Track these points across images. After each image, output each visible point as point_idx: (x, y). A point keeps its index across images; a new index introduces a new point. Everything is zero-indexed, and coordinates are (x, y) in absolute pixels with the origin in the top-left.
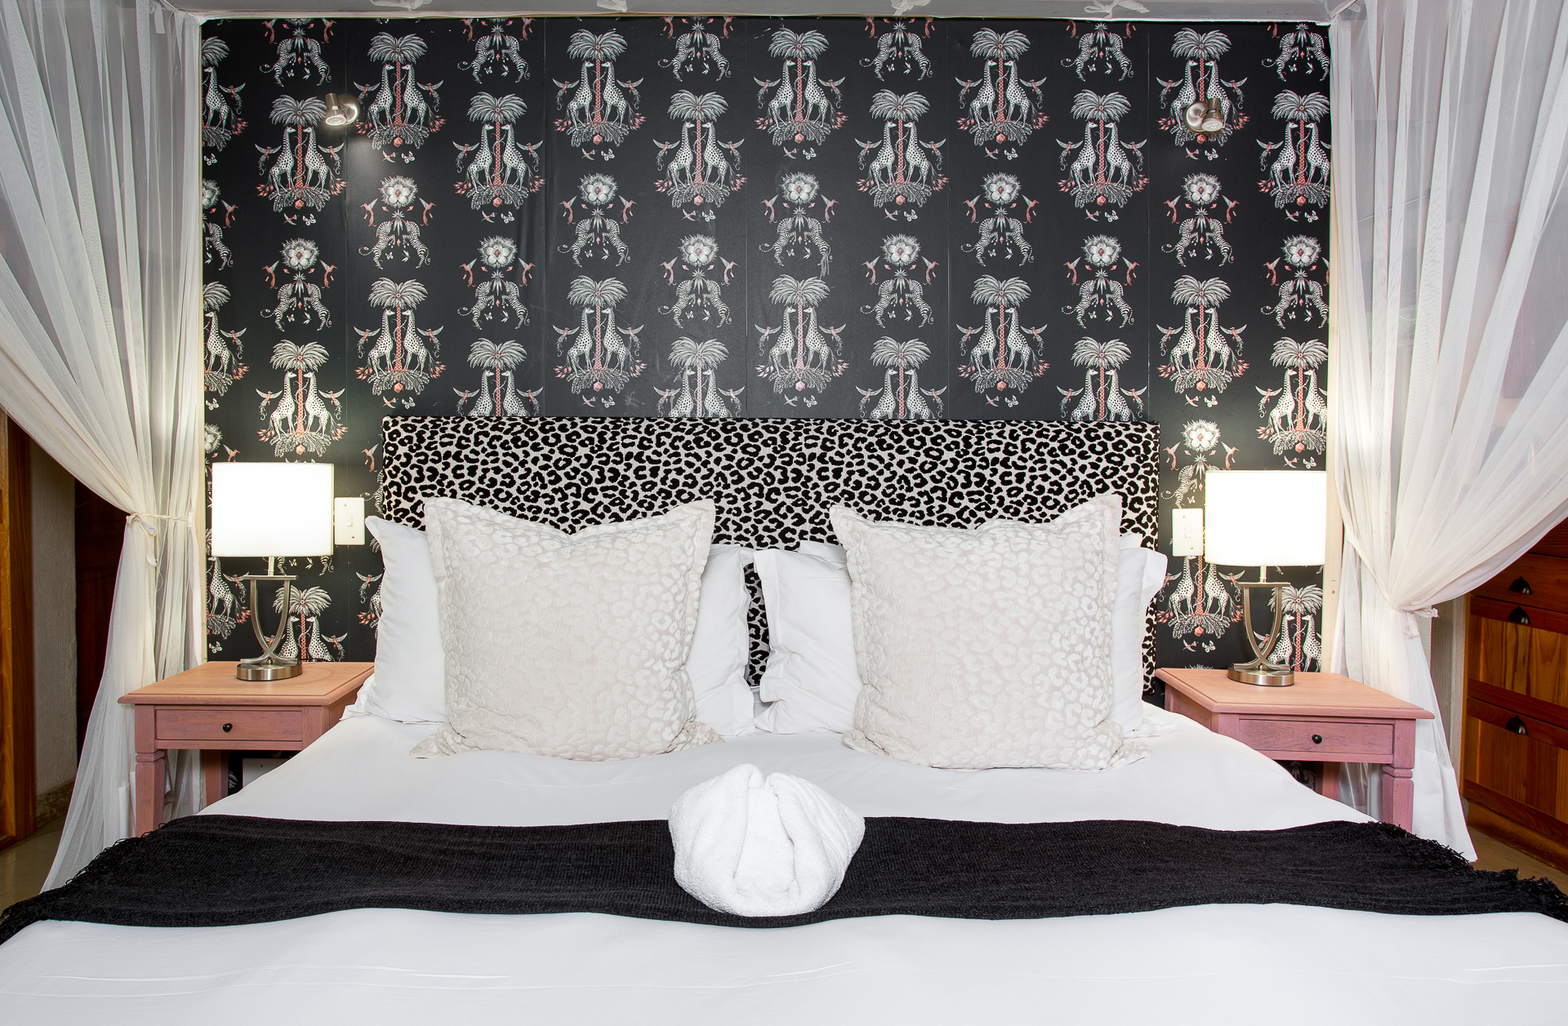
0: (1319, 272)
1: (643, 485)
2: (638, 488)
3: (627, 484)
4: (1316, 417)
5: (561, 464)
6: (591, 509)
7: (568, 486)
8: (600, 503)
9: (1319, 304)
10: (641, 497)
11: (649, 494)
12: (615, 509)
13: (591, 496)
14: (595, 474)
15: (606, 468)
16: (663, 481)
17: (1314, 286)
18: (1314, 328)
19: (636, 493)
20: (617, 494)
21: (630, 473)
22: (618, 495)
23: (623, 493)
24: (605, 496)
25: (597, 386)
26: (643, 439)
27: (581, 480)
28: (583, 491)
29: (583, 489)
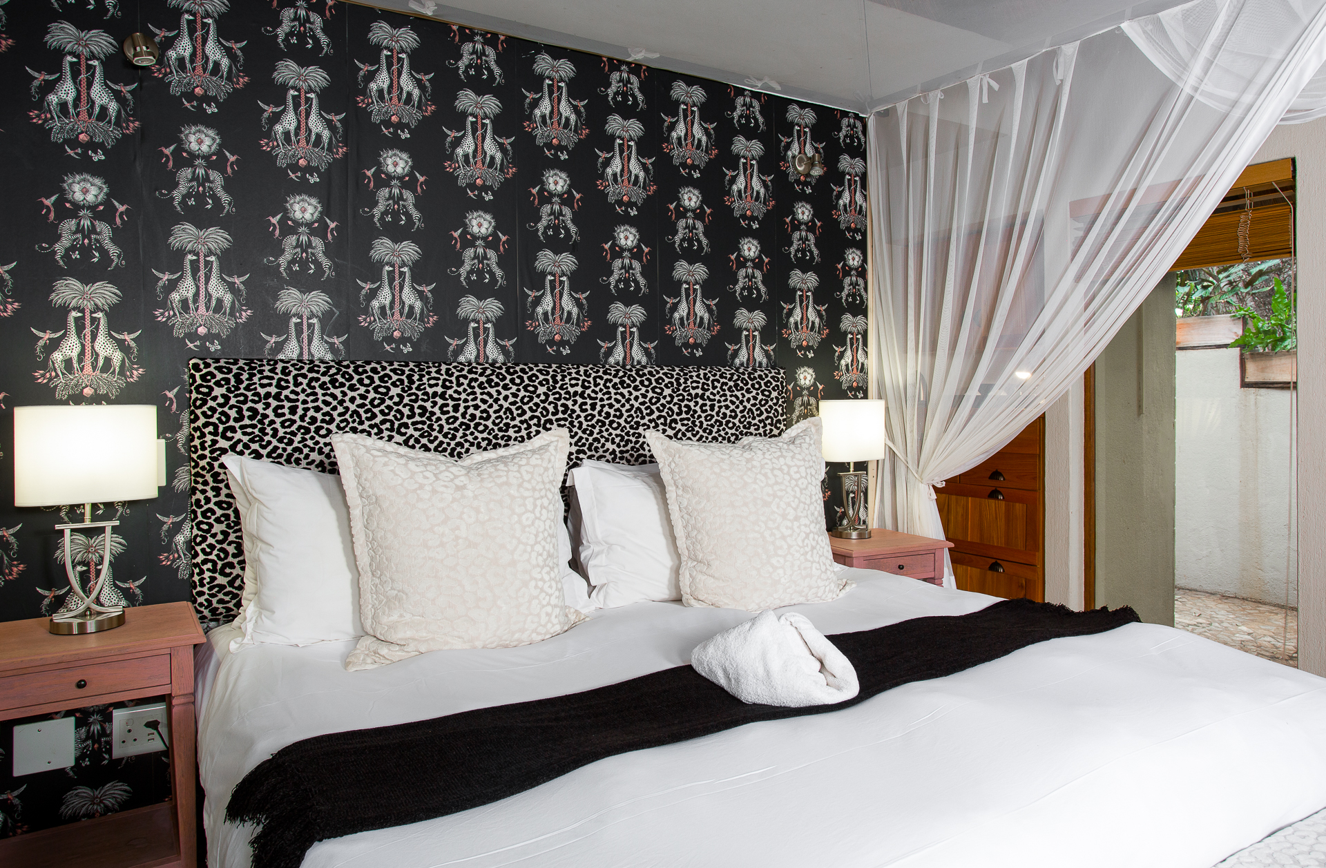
0: (862, 272)
1: (447, 420)
2: (443, 422)
3: (434, 418)
4: (863, 364)
5: (376, 402)
6: (404, 441)
7: (383, 422)
8: (412, 436)
9: (863, 293)
10: (445, 430)
11: (452, 426)
12: (424, 441)
13: (403, 430)
14: (406, 411)
15: (416, 405)
16: (464, 416)
17: (861, 281)
18: (860, 309)
19: (441, 427)
20: (425, 427)
21: (436, 410)
22: (426, 429)
23: (430, 426)
24: (416, 429)
25: (397, 334)
26: (445, 380)
27: (395, 416)
28: (396, 426)
29: (397, 424)
